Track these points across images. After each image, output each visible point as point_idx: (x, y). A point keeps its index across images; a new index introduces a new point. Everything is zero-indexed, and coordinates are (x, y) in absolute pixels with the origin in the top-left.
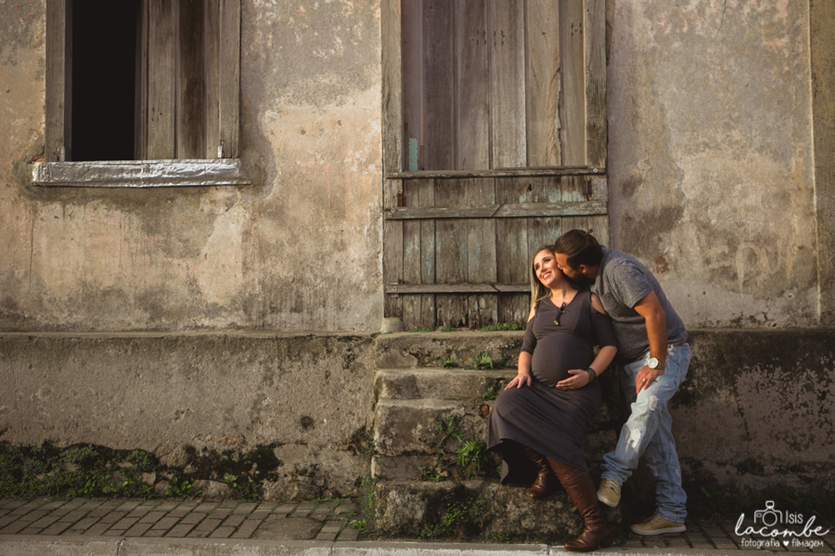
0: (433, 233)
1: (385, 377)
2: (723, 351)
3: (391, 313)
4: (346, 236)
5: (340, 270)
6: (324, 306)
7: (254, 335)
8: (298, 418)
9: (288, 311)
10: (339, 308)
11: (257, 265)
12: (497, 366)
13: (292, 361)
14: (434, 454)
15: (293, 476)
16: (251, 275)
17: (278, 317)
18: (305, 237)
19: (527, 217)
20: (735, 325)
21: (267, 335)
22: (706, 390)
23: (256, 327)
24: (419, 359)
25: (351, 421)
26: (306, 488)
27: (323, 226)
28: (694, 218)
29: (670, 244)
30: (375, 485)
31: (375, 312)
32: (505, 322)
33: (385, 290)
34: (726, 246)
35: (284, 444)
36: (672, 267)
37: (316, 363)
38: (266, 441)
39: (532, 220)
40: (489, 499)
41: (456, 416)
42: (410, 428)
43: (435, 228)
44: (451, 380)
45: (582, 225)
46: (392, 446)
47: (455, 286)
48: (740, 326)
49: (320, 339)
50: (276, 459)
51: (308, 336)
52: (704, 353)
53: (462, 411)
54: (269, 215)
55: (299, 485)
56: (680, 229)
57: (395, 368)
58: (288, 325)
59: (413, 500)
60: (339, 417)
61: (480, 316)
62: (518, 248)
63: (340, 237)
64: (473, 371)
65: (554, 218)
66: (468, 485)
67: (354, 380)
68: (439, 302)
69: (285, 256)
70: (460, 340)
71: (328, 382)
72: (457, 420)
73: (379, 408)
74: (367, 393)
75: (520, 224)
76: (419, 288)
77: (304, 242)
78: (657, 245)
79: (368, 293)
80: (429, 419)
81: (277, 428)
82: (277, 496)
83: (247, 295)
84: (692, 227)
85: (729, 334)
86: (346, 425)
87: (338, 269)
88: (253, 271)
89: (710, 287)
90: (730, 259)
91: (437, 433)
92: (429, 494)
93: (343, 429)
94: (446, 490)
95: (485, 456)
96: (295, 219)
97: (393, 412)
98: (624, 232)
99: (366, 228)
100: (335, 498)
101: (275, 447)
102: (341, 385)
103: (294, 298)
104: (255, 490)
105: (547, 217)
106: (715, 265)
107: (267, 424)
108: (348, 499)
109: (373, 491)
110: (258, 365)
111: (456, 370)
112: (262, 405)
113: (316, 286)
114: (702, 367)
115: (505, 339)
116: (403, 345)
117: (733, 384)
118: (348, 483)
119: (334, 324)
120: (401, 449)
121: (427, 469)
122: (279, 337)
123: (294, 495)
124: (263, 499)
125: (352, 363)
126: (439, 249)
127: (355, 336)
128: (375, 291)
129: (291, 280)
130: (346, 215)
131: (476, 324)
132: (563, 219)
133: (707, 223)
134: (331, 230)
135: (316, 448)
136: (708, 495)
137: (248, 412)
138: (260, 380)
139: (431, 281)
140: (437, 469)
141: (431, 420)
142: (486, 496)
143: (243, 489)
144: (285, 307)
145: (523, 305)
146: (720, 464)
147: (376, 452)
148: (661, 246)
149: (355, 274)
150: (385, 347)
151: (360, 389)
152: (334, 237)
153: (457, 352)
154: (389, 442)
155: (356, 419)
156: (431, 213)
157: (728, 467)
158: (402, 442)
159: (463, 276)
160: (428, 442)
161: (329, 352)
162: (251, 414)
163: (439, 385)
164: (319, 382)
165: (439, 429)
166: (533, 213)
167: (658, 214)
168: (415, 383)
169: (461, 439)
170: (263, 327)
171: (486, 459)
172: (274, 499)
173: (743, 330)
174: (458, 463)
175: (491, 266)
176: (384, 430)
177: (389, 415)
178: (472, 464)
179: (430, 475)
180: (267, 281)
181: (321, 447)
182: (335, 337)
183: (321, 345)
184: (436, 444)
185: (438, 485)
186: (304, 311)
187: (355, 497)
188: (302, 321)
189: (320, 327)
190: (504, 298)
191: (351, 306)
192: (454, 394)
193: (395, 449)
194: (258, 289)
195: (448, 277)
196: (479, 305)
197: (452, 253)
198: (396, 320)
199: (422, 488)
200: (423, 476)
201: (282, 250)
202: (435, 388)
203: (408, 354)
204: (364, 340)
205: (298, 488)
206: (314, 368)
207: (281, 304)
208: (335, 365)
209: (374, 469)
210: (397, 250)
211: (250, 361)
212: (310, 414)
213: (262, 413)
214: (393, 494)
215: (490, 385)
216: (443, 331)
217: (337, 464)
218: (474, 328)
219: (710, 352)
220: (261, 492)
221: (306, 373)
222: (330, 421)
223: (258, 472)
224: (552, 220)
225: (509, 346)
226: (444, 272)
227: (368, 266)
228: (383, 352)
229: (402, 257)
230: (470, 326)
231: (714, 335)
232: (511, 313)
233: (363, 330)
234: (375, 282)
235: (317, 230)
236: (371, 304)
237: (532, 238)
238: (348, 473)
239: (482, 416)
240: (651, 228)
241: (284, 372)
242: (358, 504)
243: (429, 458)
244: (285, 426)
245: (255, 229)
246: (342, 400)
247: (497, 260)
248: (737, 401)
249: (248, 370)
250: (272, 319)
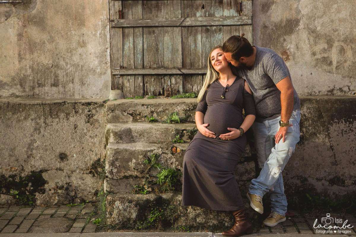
0: (142, 36)
1: (112, 130)
2: (322, 111)
3: (116, 87)
4: (85, 38)
5: (82, 59)
6: (73, 83)
7: (27, 102)
8: (57, 154)
9: (49, 85)
10: (83, 84)
11: (28, 56)
12: (183, 121)
13: (53, 119)
14: (143, 177)
15: (55, 190)
16: (24, 62)
17: (43, 90)
18: (59, 38)
19: (201, 26)
20: (330, 93)
21: (36, 102)
22: (311, 134)
23: (28, 96)
24: (133, 117)
25: (91, 155)
26: (63, 198)
27: (71, 31)
28: (306, 26)
29: (291, 43)
30: (106, 197)
31: (106, 87)
32: (187, 93)
33: (112, 72)
34: (326, 44)
35: (49, 170)
36: (292, 58)
37: (68, 119)
38: (37, 169)
39: (205, 28)
40: (177, 205)
41: (157, 154)
42: (128, 162)
43: (143, 33)
44: (154, 131)
45: (236, 31)
46: (116, 173)
47: (156, 70)
48: (333, 95)
49: (70, 104)
50: (44, 180)
51: (62, 102)
52: (310, 112)
53: (160, 151)
54: (35, 23)
55: (58, 196)
56: (298, 33)
57: (118, 122)
58: (50, 95)
59: (130, 207)
60: (83, 153)
61: (172, 89)
62: (196, 46)
63: (82, 38)
64: (167, 125)
65: (218, 27)
66: (164, 196)
67: (92, 130)
68: (146, 80)
69: (47, 50)
70: (159, 105)
71: (76, 131)
72: (157, 156)
73: (108, 150)
74: (101, 138)
75: (197, 30)
76: (133, 71)
77: (58, 41)
78: (283, 44)
79: (101, 74)
80: (140, 156)
81: (44, 161)
82: (45, 203)
83: (22, 75)
84: (305, 32)
85: (326, 100)
86: (88, 158)
87: (81, 59)
88: (26, 59)
89: (315, 70)
90: (328, 52)
91: (145, 165)
92: (140, 203)
93: (86, 160)
94: (150, 200)
95: (174, 178)
96: (52, 26)
97: (117, 152)
98: (262, 36)
99: (99, 32)
100: (82, 203)
101: (43, 173)
102: (84, 133)
103: (53, 77)
104: (31, 200)
105: (214, 26)
106: (318, 56)
107: (38, 158)
108: (90, 204)
109: (105, 201)
110: (30, 121)
111: (157, 124)
112: (34, 146)
113: (67, 70)
114: (309, 120)
115: (187, 105)
116: (123, 108)
117: (328, 131)
118: (90, 194)
119: (79, 94)
120: (122, 174)
121: (138, 187)
122: (43, 103)
123: (56, 202)
124: (36, 205)
125: (91, 120)
126: (145, 46)
127: (93, 103)
128: (105, 73)
129: (50, 66)
130: (86, 24)
131: (169, 94)
132: (224, 27)
133: (314, 29)
134: (76, 33)
135: (69, 172)
136: (310, 199)
137: (25, 150)
138: (32, 131)
139: (141, 67)
140: (145, 186)
141: (141, 157)
142: (175, 203)
143: (23, 199)
144: (47, 83)
145: (199, 82)
146: (318, 180)
147: (107, 177)
148: (285, 45)
149: (92, 62)
150: (112, 109)
151: (96, 135)
152: (78, 38)
153: (157, 113)
154: (115, 170)
155: (94, 154)
156: (141, 23)
157: (323, 181)
158: (123, 170)
159: (161, 64)
160: (139, 170)
161: (76, 112)
162: (27, 152)
163: (146, 134)
164: (71, 131)
165: (146, 162)
166: (205, 24)
167: (284, 24)
168: (131, 133)
169: (159, 168)
170: (33, 96)
171: (175, 180)
172: (43, 205)
173: (334, 98)
174: (158, 183)
175: (179, 57)
176: (112, 163)
177: (115, 154)
178: (166, 183)
179: (140, 190)
180: (35, 66)
181: (72, 172)
182: (80, 103)
183: (71, 108)
184: (144, 172)
185: (145, 197)
186: (60, 86)
187: (94, 202)
188: (59, 92)
189: (70, 96)
190: (186, 77)
191: (90, 83)
192: (155, 139)
193: (118, 174)
194: (29, 71)
195: (151, 64)
196: (171, 82)
197: (154, 49)
198: (119, 91)
199: (135, 199)
200: (136, 191)
201: (44, 46)
202: (143, 136)
203: (126, 114)
204: (98, 105)
205: (58, 197)
206: (67, 122)
207: (44, 81)
208: (81, 120)
209: (106, 187)
210: (119, 47)
211: (25, 119)
212: (65, 151)
213: (34, 151)
214: (117, 203)
215: (177, 134)
216: (149, 98)
217: (82, 182)
218: (168, 96)
219: (313, 111)
220: (34, 200)
221: (62, 126)
222: (78, 155)
223: (32, 188)
224: (217, 28)
225: (190, 109)
226: (149, 61)
227: (101, 57)
228: (110, 113)
229: (122, 51)
230: (166, 95)
231: (317, 101)
232: (191, 87)
233: (98, 97)
234: (105, 67)
235: (67, 33)
236: (103, 82)
237: (204, 39)
238: (90, 188)
239: (172, 154)
240: (279, 33)
241: (48, 125)
242: (96, 207)
243: (140, 180)
244: (49, 159)
245: (26, 32)
246: (85, 143)
247: (182, 54)
248: (330, 142)
249: (24, 124)
250: (39, 91)
